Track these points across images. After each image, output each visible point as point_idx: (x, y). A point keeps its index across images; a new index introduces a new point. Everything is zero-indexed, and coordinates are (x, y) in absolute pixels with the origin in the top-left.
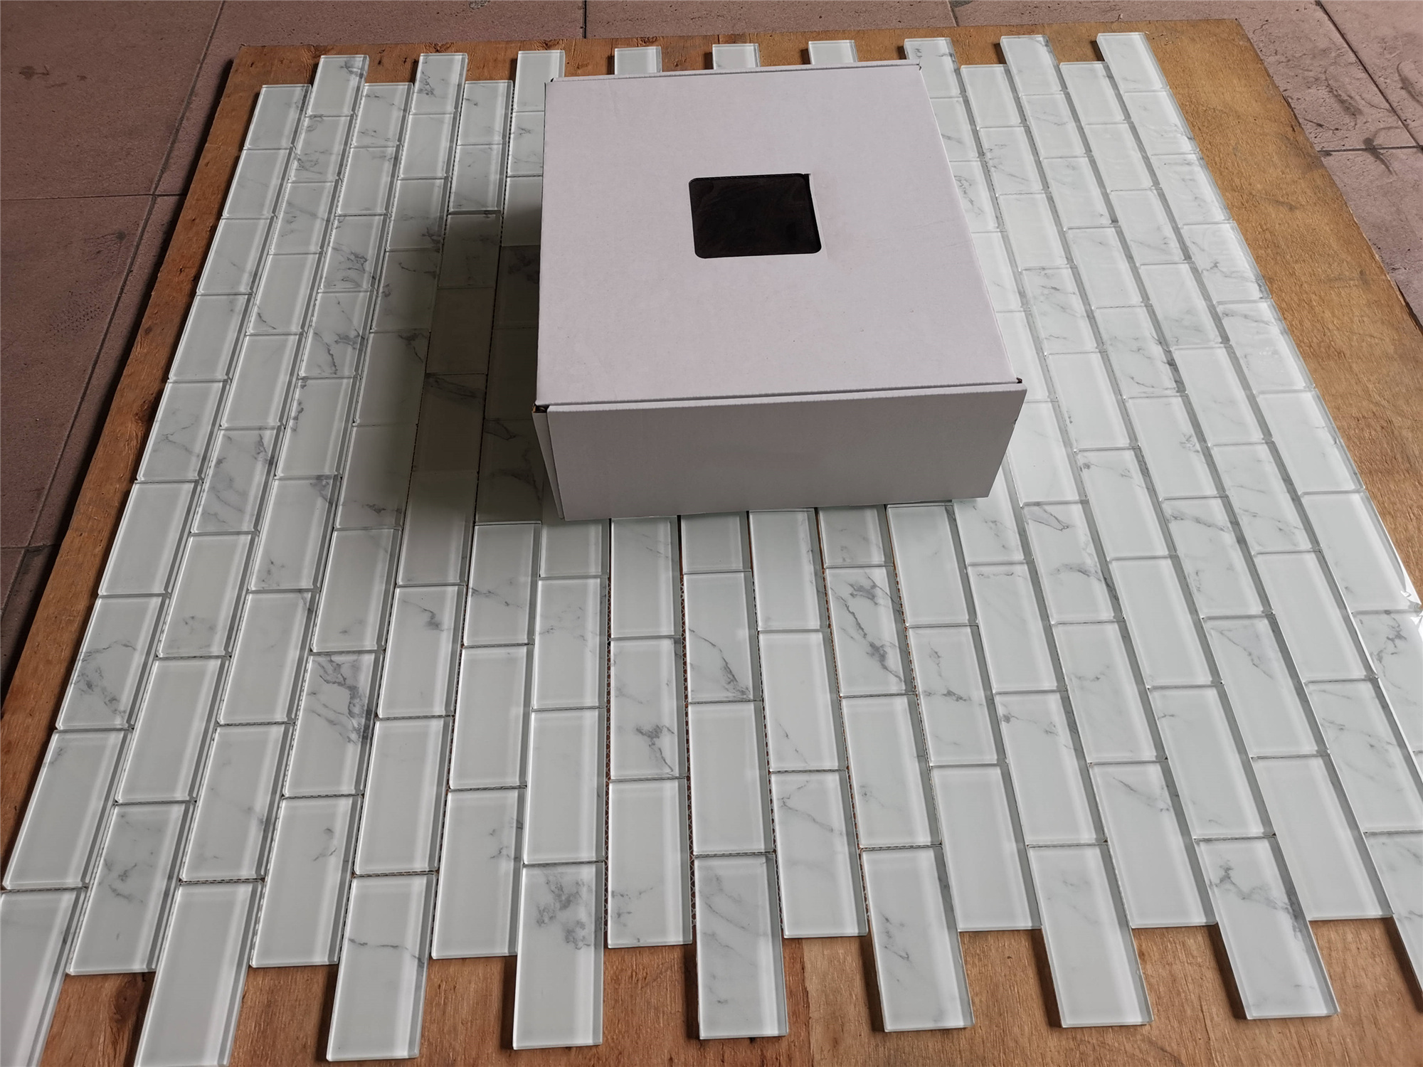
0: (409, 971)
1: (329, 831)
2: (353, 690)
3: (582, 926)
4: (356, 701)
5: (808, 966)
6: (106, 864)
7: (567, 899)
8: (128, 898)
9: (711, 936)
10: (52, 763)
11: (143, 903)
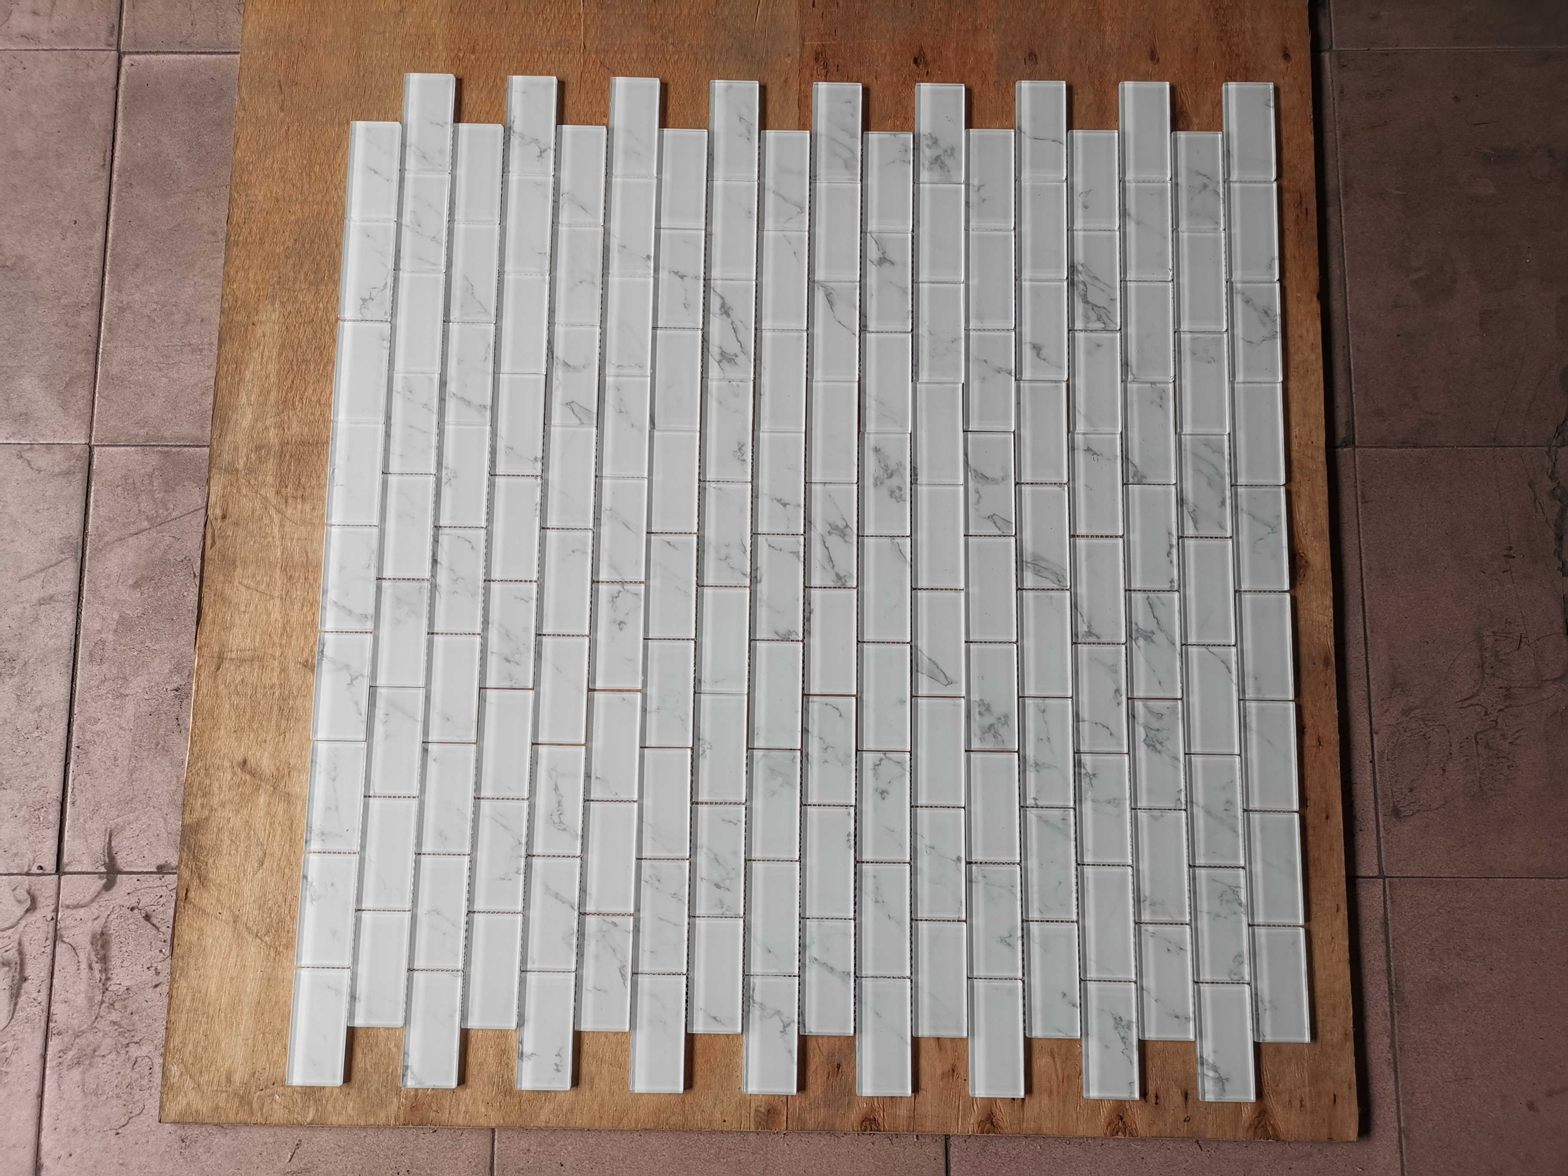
0: (1026, 124)
1: (1086, 207)
2: (1086, 302)
3: (927, 145)
4: (1082, 293)
5: (797, 119)
6: (1218, 194)
7: (937, 161)
8: (1199, 174)
9: (853, 136)
10: (1273, 259)
11: (1189, 171)
